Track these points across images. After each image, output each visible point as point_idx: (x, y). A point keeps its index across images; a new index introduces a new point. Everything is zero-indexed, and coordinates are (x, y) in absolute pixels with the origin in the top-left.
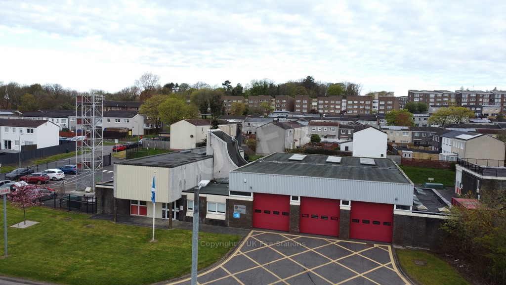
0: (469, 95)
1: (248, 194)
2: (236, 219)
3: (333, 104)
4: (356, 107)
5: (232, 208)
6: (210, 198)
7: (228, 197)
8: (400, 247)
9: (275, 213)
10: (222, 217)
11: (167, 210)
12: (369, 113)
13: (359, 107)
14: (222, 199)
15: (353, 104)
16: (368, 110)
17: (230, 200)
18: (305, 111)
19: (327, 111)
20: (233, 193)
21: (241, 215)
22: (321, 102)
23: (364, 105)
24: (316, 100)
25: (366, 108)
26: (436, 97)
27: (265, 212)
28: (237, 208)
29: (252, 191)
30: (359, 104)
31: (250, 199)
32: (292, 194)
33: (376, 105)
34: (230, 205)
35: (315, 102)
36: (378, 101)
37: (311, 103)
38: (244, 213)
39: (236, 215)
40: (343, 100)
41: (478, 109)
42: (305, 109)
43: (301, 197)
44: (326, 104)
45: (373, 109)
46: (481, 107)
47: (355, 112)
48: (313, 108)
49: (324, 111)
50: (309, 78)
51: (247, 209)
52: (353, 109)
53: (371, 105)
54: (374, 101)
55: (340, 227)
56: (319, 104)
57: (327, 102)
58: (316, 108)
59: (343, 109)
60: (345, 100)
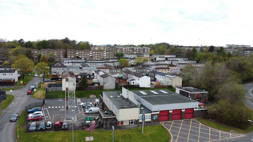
0: (137, 48)
1: (158, 111)
2: (154, 120)
3: (86, 54)
4: (96, 55)
5: (153, 117)
6: (146, 115)
7: (152, 114)
8: (196, 119)
9: (164, 116)
10: (150, 120)
11: (131, 121)
12: (102, 57)
13: (98, 55)
14: (150, 114)
15: (95, 53)
16: (102, 56)
17: (153, 114)
18: (73, 57)
19: (83, 57)
20: (153, 112)
21: (156, 118)
22: (81, 52)
23: (100, 54)
24: (78, 51)
25: (101, 55)
26: (125, 50)
27: (162, 116)
28: (154, 116)
29: (159, 110)
30: (98, 53)
31: (158, 113)
32: (170, 109)
33: (105, 54)
34: (152, 116)
35: (77, 52)
36: (105, 52)
37: (75, 53)
38: (157, 117)
39: (154, 118)
40: (90, 52)
41: (142, 55)
42: (73, 56)
43: (173, 110)
44: (83, 53)
45: (104, 56)
46: (143, 55)
47: (96, 57)
48: (77, 55)
49: (82, 57)
50: (66, 38)
51: (158, 116)
52: (96, 56)
53: (103, 54)
54: (104, 52)
55: (182, 116)
56: (79, 53)
57: (83, 52)
58: (78, 55)
59: (91, 56)
60: (92, 52)
